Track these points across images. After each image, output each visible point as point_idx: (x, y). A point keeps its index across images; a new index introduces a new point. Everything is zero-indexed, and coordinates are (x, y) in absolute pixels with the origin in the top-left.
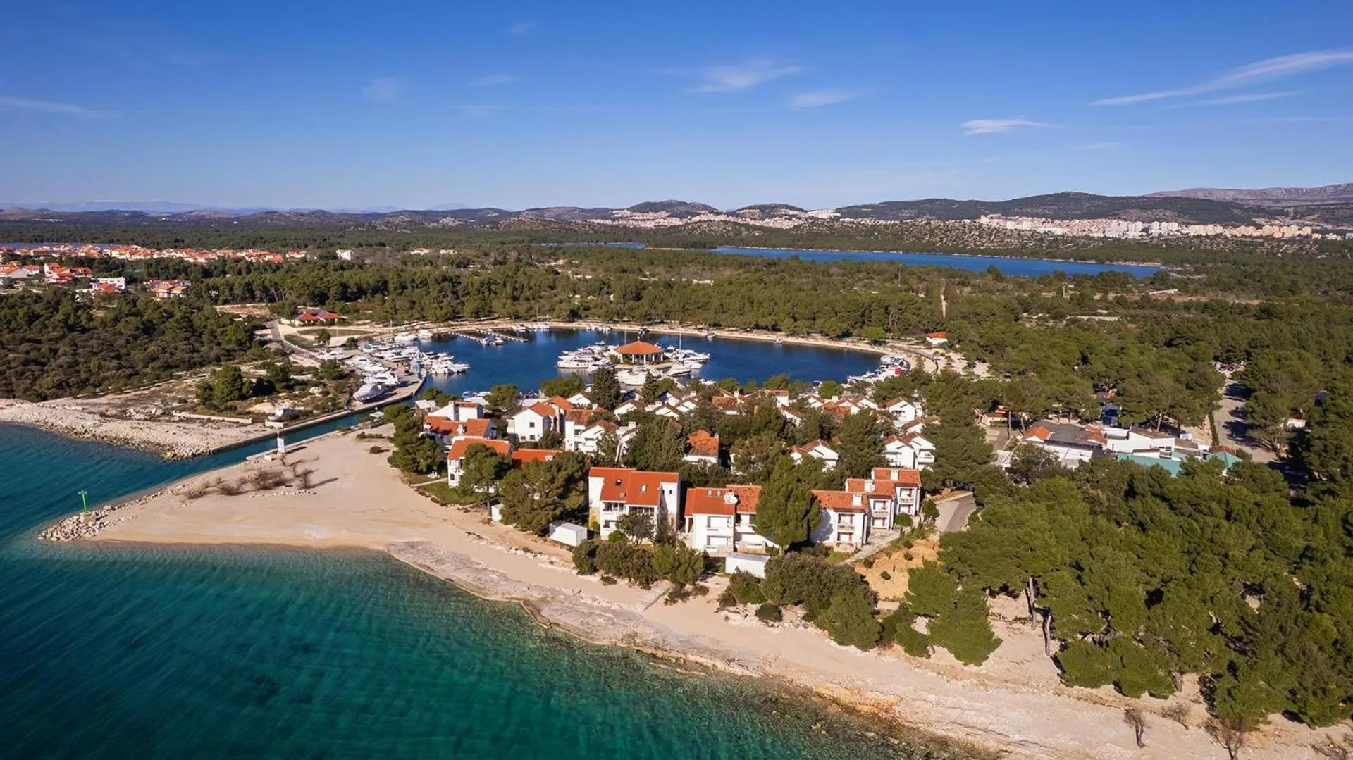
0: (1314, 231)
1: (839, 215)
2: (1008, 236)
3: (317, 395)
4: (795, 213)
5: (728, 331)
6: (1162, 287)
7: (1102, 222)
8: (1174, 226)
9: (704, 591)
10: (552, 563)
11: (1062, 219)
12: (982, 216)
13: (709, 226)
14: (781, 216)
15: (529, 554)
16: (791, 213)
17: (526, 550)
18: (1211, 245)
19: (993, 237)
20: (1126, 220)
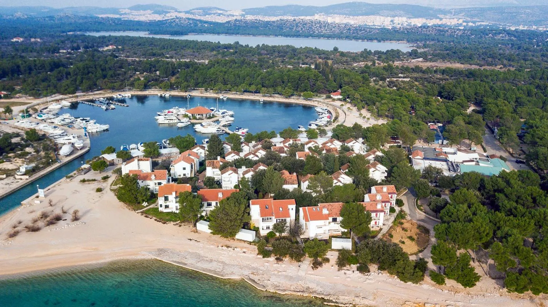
0: (463, 22)
1: (244, 13)
2: (334, 27)
3: (33, 153)
4: (221, 12)
5: (232, 94)
6: (416, 57)
7: (372, 17)
8: (404, 19)
9: (327, 260)
10: (244, 252)
11: (354, 16)
12: (316, 14)
13: (180, 21)
14: (214, 14)
15: (230, 249)
16: (219, 12)
17: (228, 247)
18: (426, 31)
19: (326, 27)
20: (382, 16)
